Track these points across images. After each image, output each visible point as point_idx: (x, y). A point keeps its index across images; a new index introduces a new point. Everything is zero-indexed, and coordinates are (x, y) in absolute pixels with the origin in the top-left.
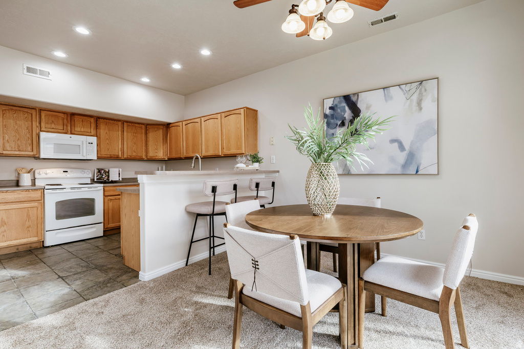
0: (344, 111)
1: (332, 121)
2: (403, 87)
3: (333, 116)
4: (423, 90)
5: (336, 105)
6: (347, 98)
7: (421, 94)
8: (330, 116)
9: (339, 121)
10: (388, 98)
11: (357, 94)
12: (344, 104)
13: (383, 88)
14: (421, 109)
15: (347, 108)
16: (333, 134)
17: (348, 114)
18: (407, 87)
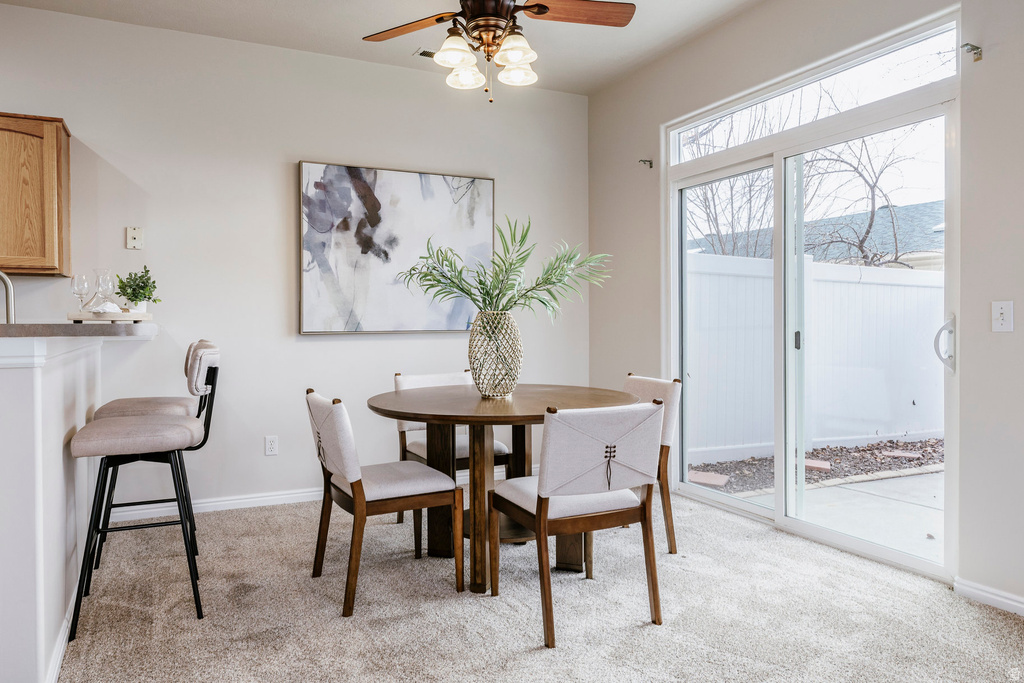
0: (350, 201)
1: (322, 215)
2: (449, 179)
3: (323, 205)
4: (476, 193)
5: (331, 182)
6: (354, 172)
7: (472, 198)
8: (317, 202)
9: (338, 217)
10: (426, 192)
11: (373, 170)
12: (348, 184)
13: (420, 173)
14: (473, 223)
15: (353, 194)
16: (324, 244)
17: (356, 208)
18: (455, 182)
